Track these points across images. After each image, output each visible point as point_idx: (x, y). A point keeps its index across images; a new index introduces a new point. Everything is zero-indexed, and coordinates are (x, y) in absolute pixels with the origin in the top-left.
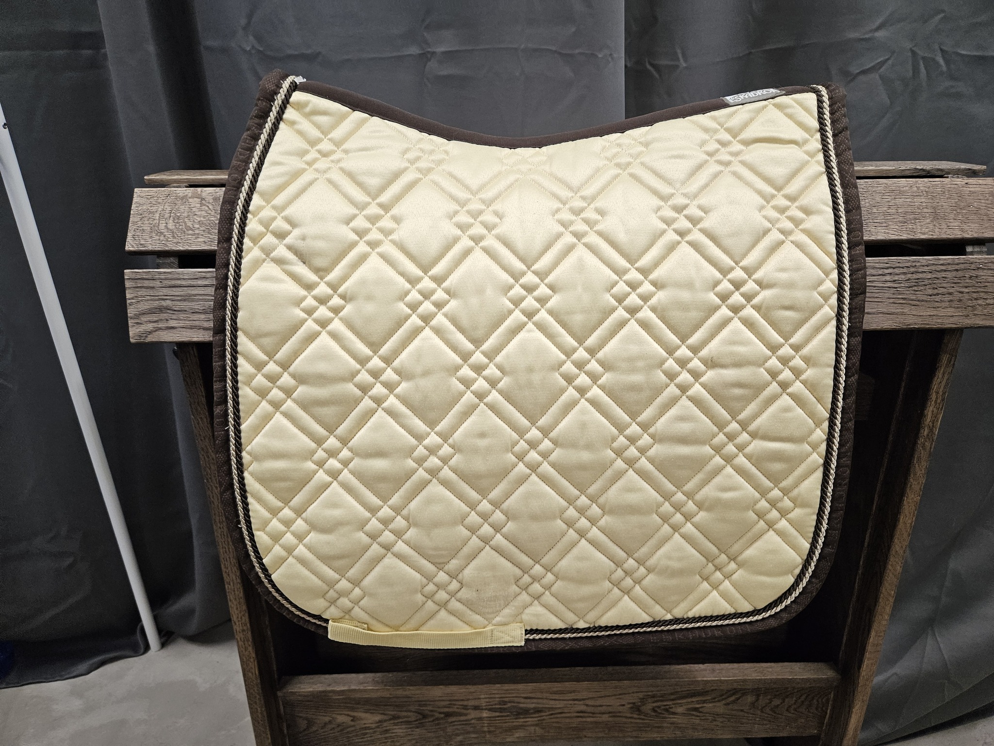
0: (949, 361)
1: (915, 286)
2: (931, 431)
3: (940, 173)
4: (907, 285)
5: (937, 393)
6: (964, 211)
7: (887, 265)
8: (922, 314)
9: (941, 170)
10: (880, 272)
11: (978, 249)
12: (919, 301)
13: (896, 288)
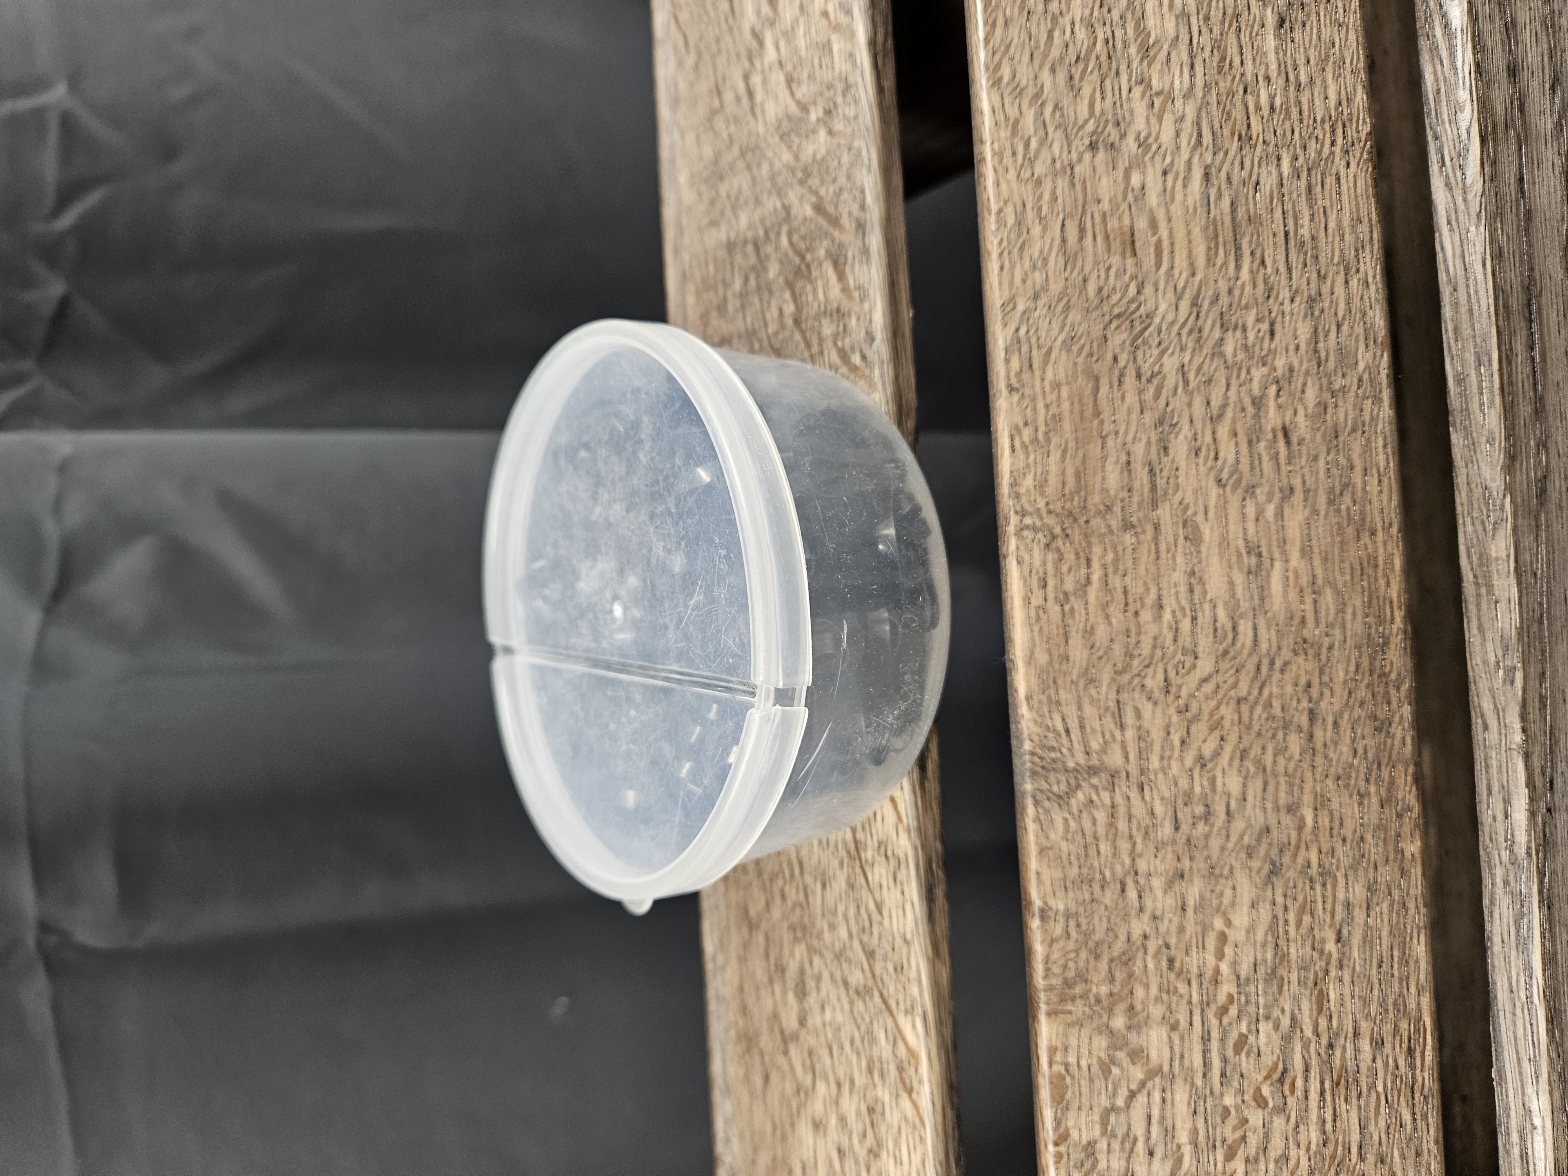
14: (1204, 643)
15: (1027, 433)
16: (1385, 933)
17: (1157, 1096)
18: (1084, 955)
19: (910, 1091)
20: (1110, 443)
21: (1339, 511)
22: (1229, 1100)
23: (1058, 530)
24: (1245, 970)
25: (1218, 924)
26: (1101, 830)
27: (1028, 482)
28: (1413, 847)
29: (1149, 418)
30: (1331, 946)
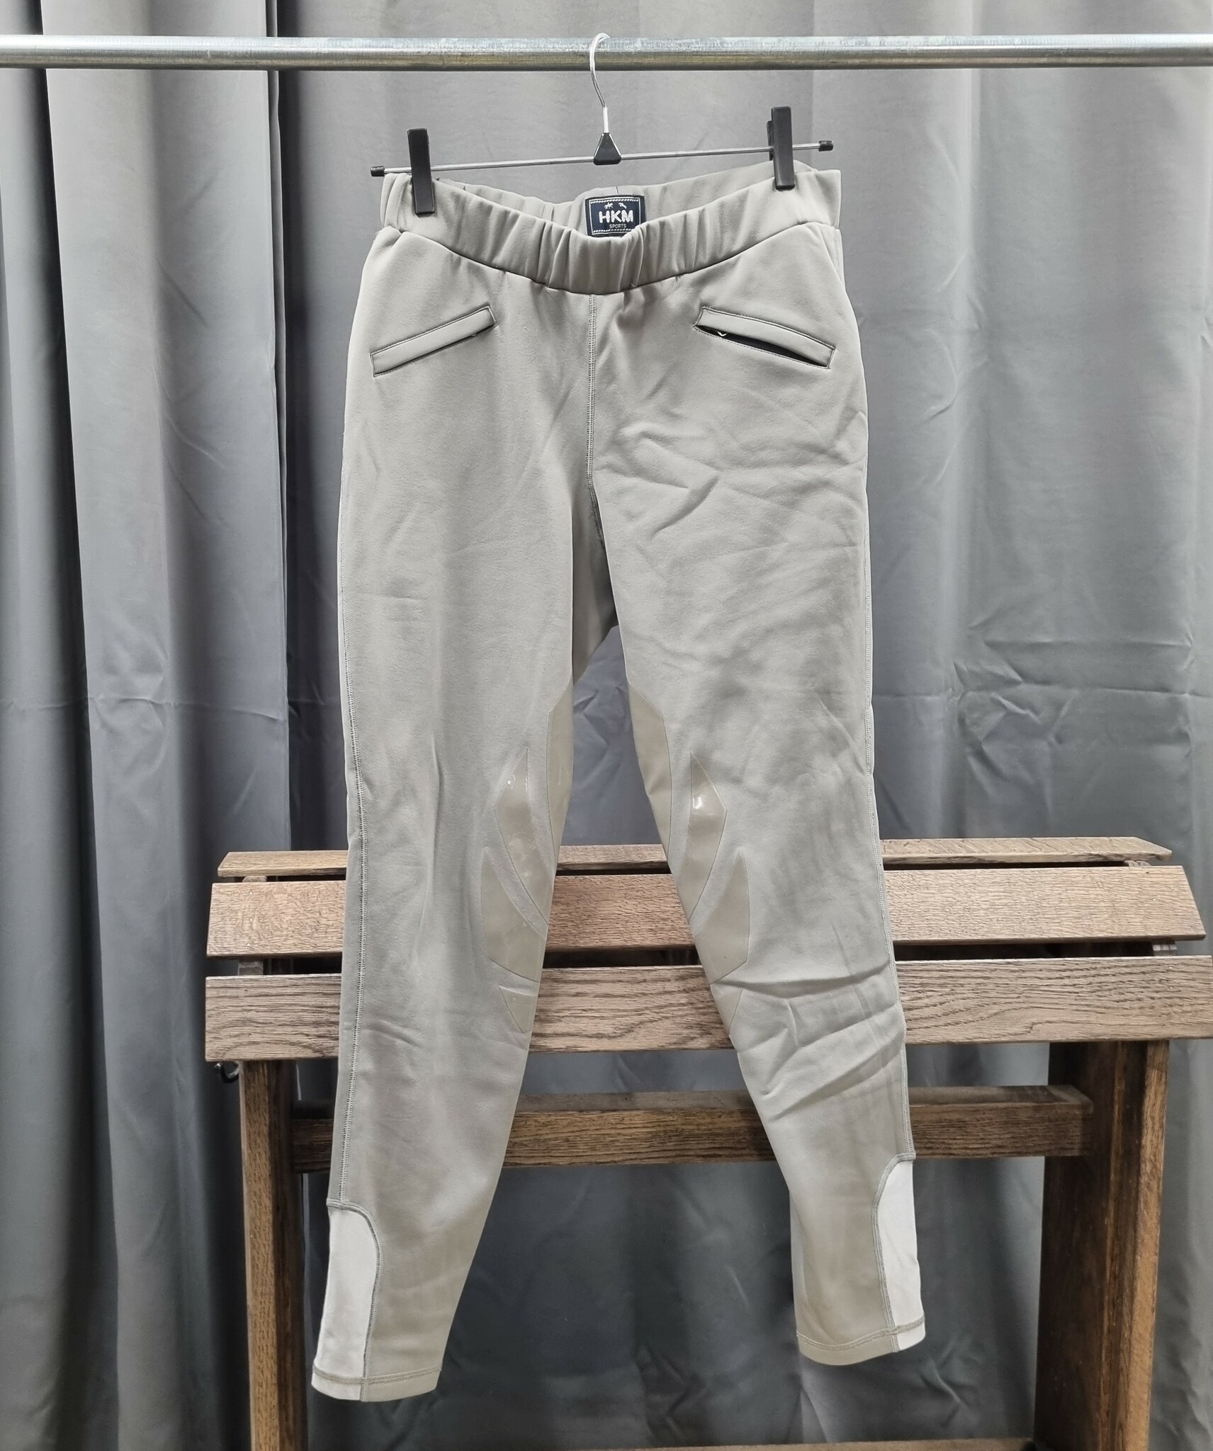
0: (1160, 1079)
1: (1098, 991)
2: (1155, 1166)
3: (1119, 859)
4: (1089, 990)
5: (1153, 1118)
6: (1146, 905)
7: (1064, 967)
8: (1110, 1023)
9: (1120, 856)
10: (1057, 975)
11: (1165, 948)
12: (1105, 1008)
13: (1077, 993)
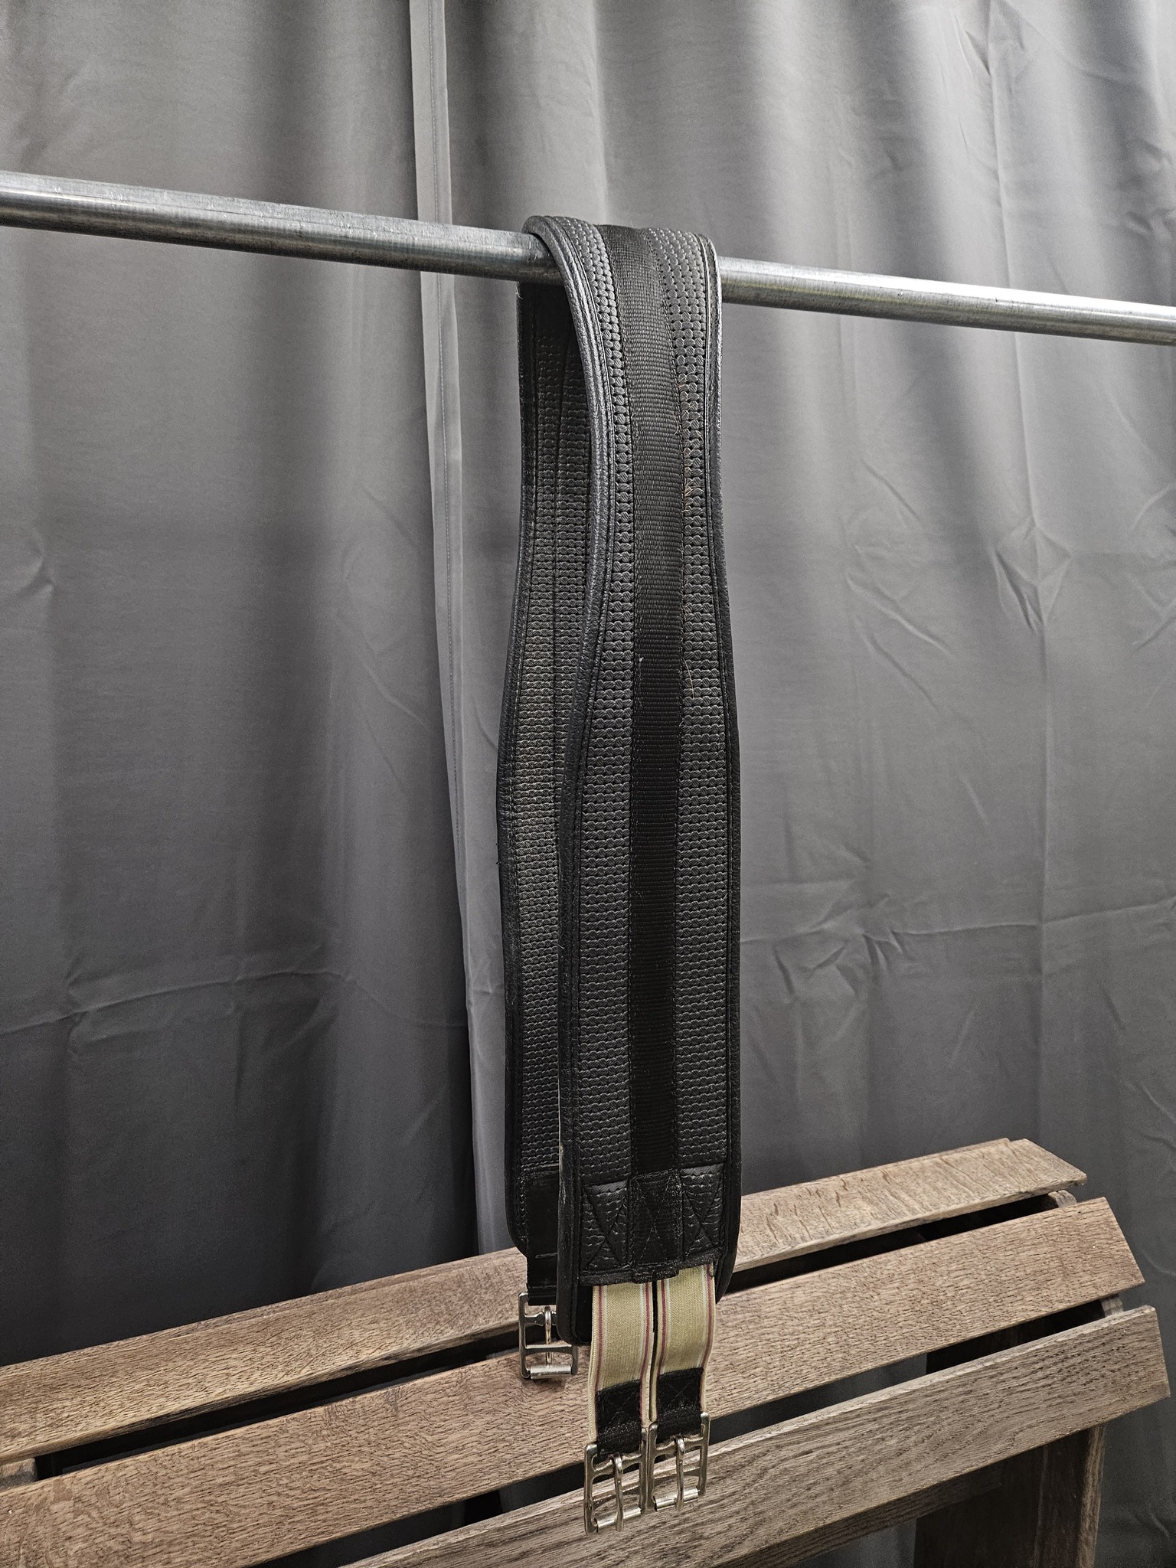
1: (1068, 1376)
2: (1093, 1521)
4: (1060, 1379)
5: (1093, 1474)
6: (1089, 1256)
7: (1036, 1358)
9: (1045, 1189)
11: (1113, 1305)
12: (1075, 1395)
13: (1050, 1385)
14: (436, 1437)
15: (487, 1369)
16: (359, 1515)
17: (303, 1449)
18: (343, 1417)
19: (287, 1374)
20: (488, 1395)
21: (477, 1472)
22: (304, 1473)
23: (462, 1384)
24: (344, 1471)
25: (357, 1459)
26: (378, 1415)
27: (475, 1372)
28: (385, 1520)
29: (495, 1406)
30: (353, 1497)
